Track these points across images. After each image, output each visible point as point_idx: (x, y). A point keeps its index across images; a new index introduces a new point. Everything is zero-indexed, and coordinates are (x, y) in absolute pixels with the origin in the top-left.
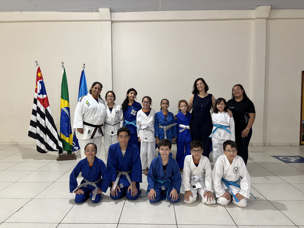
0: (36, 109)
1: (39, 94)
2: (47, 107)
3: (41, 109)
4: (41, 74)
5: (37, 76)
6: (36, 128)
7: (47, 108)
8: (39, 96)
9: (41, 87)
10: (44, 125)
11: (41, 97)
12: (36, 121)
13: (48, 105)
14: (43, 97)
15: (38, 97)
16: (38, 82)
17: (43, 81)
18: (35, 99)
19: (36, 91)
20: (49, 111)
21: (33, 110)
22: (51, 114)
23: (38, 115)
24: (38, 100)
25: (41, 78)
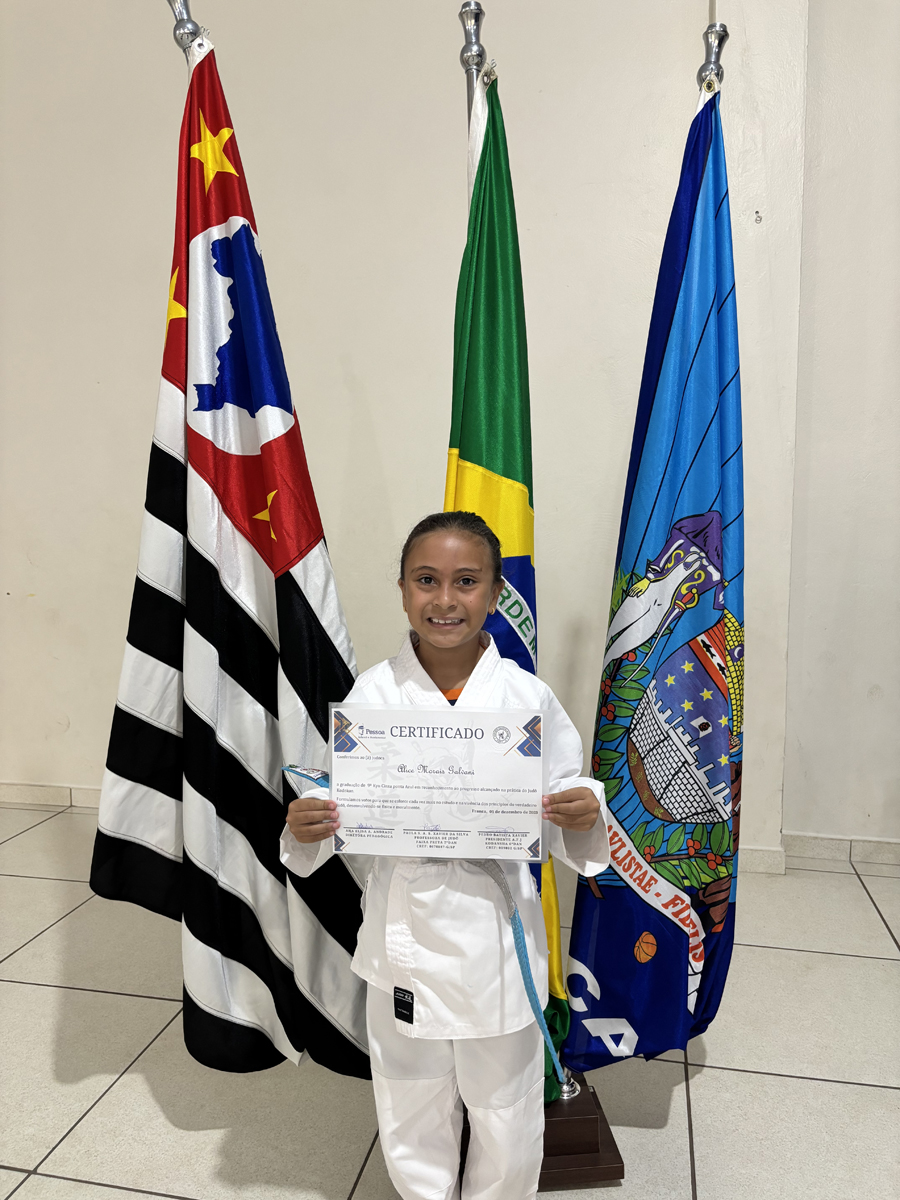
0: (168, 580)
1: (210, 399)
2: (293, 553)
3: (227, 582)
4: (231, 150)
5: (190, 169)
6: (177, 794)
7: (296, 571)
8: (204, 423)
9: (224, 312)
10: (258, 770)
11: (227, 430)
12: (167, 721)
13: (312, 532)
14: (248, 433)
15: (192, 437)
16: (199, 247)
17: (251, 240)
18: (158, 455)
19: (175, 367)
20: (314, 601)
21: (144, 594)
22: (339, 642)
23: (199, 650)
24: (192, 473)
25: (231, 195)
